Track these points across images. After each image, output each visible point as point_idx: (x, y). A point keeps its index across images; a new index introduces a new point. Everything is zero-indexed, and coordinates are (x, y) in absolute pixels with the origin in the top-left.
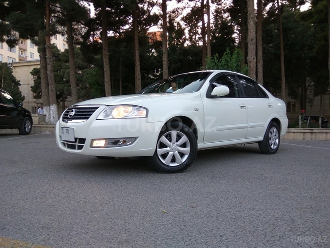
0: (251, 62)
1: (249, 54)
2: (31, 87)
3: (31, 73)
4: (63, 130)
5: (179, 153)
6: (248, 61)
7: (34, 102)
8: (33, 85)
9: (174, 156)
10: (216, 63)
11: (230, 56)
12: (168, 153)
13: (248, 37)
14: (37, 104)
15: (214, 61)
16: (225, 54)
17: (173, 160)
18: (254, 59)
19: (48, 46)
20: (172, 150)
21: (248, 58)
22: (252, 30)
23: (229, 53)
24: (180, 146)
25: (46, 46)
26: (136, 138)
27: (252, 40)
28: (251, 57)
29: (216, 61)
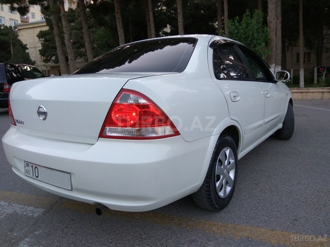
0: (271, 22)
1: (270, 14)
2: (39, 51)
3: (37, 36)
6: (268, 22)
7: (44, 66)
8: (40, 48)
10: (236, 26)
11: (249, 18)
14: (46, 67)
15: (235, 24)
16: (245, 15)
18: (274, 19)
19: (63, 15)
21: (268, 18)
23: (249, 15)
25: (61, 15)
28: (271, 17)
29: (236, 25)
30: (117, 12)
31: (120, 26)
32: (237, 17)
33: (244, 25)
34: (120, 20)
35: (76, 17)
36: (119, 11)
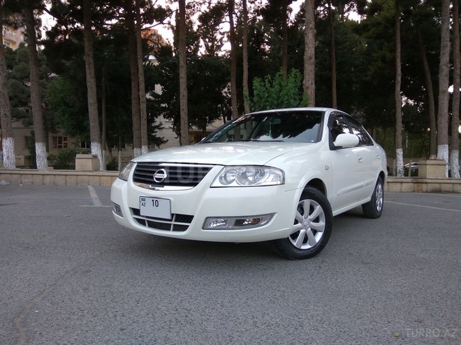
0: (308, 88)
1: (307, 77)
4: (144, 200)
5: (312, 229)
6: (304, 87)
9: (306, 235)
10: (267, 89)
11: (284, 78)
12: (299, 232)
13: (305, 53)
15: (265, 85)
17: (305, 240)
18: (312, 84)
20: (304, 227)
21: (304, 82)
22: (310, 45)
23: (283, 75)
24: (314, 221)
26: (272, 215)
27: (310, 58)
28: (308, 81)
29: (267, 86)
30: (88, 55)
31: (90, 74)
32: (269, 75)
33: (277, 87)
34: (92, 66)
35: (17, 61)
36: (91, 53)
